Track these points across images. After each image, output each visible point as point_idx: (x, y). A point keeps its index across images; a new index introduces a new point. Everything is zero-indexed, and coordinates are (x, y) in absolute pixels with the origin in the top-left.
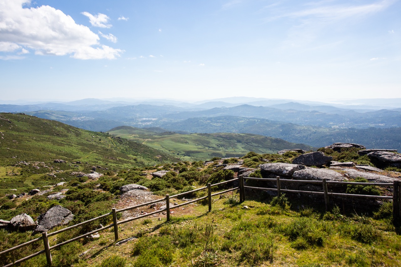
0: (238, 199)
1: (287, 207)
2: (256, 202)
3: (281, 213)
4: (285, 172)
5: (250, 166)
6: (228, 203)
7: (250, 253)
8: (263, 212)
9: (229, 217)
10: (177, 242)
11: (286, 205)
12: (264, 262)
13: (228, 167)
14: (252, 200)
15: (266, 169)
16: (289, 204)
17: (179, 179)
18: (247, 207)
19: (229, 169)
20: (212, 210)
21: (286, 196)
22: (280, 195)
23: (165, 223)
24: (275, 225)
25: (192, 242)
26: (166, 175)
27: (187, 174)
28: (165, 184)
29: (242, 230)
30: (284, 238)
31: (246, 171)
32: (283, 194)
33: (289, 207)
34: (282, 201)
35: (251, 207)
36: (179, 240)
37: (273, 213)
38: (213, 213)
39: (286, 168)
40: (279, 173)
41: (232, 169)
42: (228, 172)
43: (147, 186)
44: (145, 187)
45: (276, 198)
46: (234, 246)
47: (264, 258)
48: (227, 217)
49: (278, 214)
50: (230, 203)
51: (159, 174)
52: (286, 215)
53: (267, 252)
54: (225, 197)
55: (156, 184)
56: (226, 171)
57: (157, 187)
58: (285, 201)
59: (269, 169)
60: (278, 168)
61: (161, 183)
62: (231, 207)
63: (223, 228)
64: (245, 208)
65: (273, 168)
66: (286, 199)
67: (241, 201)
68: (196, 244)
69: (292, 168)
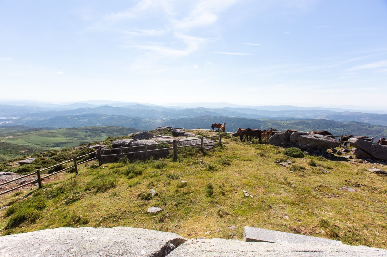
0: (98, 164)
1: (128, 162)
2: (109, 164)
3: (123, 166)
4: (126, 144)
5: (106, 144)
6: (90, 168)
7: (103, 186)
8: (113, 167)
9: (91, 174)
10: (50, 196)
11: (127, 161)
12: (110, 189)
13: (91, 147)
14: (107, 163)
15: (115, 144)
16: (128, 161)
17: (49, 161)
18: (103, 167)
19: (91, 148)
20: (78, 174)
21: (127, 157)
22: (124, 157)
23: (38, 189)
24: (119, 172)
25: (62, 193)
26: (35, 161)
27: (57, 157)
28: (35, 167)
29: (99, 178)
30: (123, 176)
31: (103, 147)
32: (125, 156)
33: (129, 162)
34: (125, 159)
35: (106, 167)
36: (51, 195)
37: (119, 167)
38: (79, 175)
39: (127, 141)
40: (123, 145)
41: (94, 148)
42: (90, 150)
43: (14, 171)
44: (12, 173)
45: (121, 158)
46: (92, 187)
47: (110, 187)
48: (89, 175)
49: (122, 166)
50: (92, 168)
51: (27, 161)
52: (126, 166)
53: (112, 184)
54: (89, 165)
55: (25, 168)
56: (89, 150)
57: (26, 170)
58: (126, 159)
59: (117, 144)
60: (122, 142)
61: (30, 167)
62: (93, 169)
63: (86, 181)
64: (102, 168)
65: (119, 142)
66: (127, 158)
67: (100, 165)
68: (65, 193)
69: (130, 141)
